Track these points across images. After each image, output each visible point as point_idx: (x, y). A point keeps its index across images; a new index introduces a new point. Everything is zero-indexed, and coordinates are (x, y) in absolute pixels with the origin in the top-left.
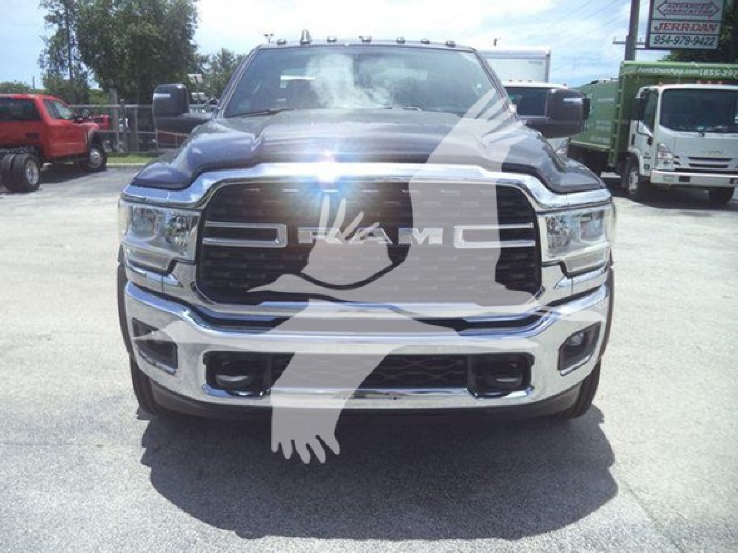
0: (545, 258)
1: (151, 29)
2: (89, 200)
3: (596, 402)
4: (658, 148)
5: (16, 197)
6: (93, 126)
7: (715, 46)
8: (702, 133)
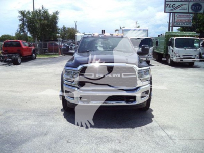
0: (138, 79)
1: (46, 22)
2: (35, 67)
3: (151, 107)
4: (175, 53)
5: (16, 66)
6: (33, 48)
7: (191, 26)
8: (185, 49)
